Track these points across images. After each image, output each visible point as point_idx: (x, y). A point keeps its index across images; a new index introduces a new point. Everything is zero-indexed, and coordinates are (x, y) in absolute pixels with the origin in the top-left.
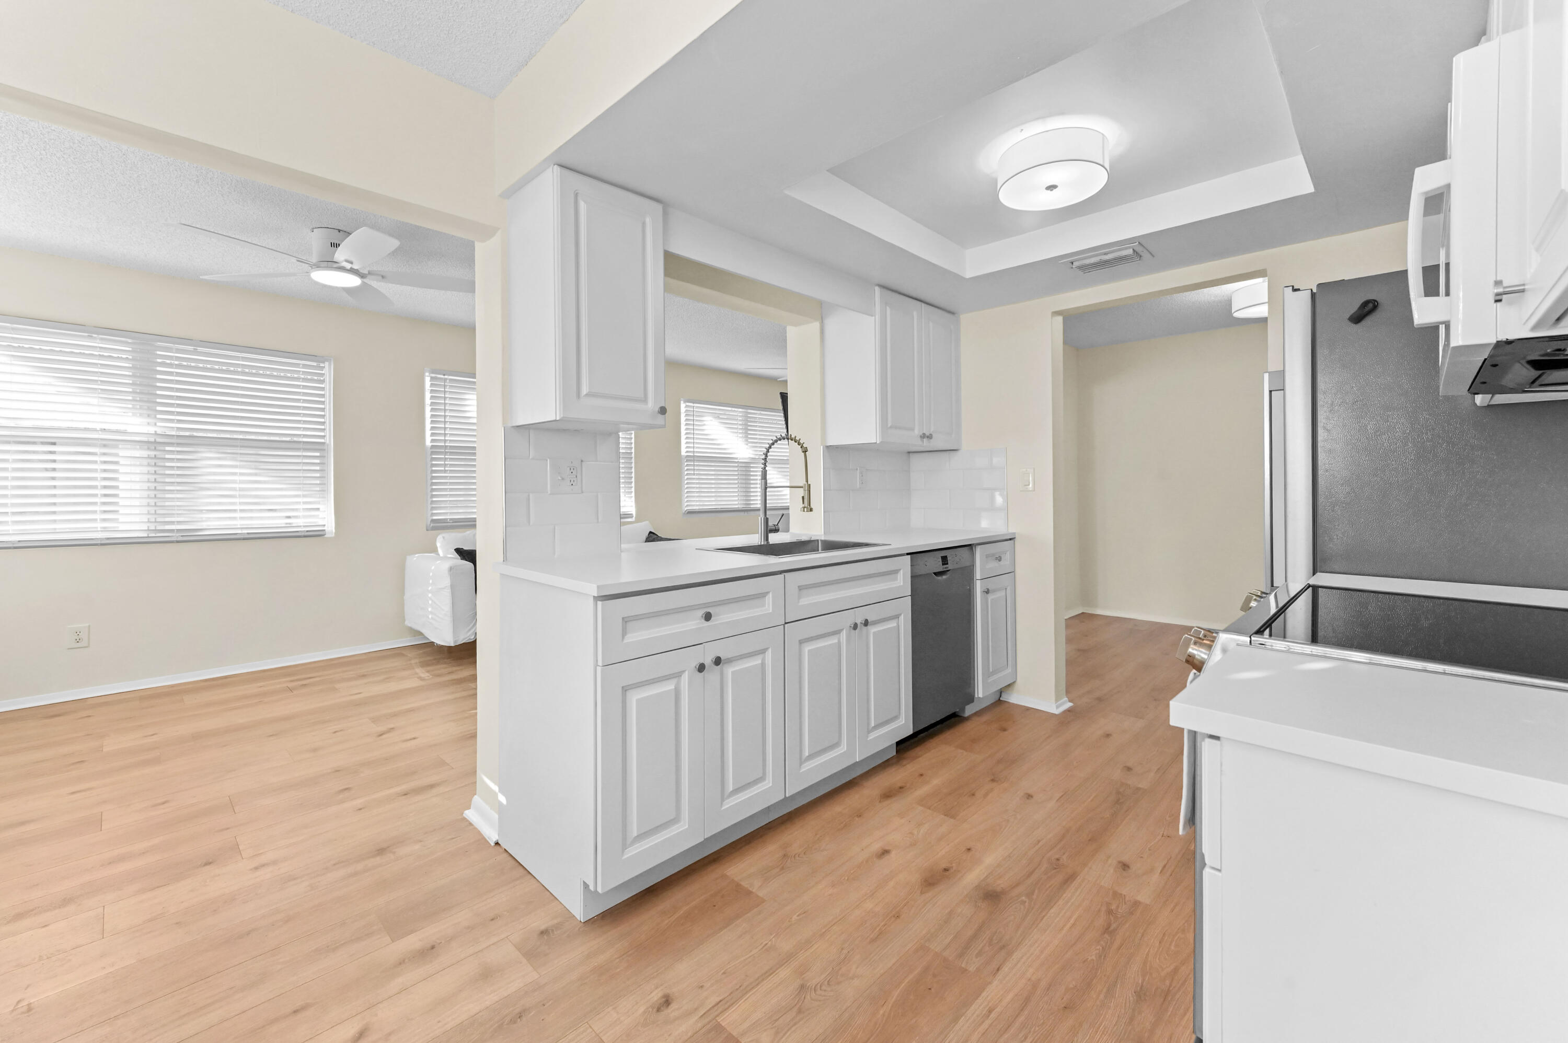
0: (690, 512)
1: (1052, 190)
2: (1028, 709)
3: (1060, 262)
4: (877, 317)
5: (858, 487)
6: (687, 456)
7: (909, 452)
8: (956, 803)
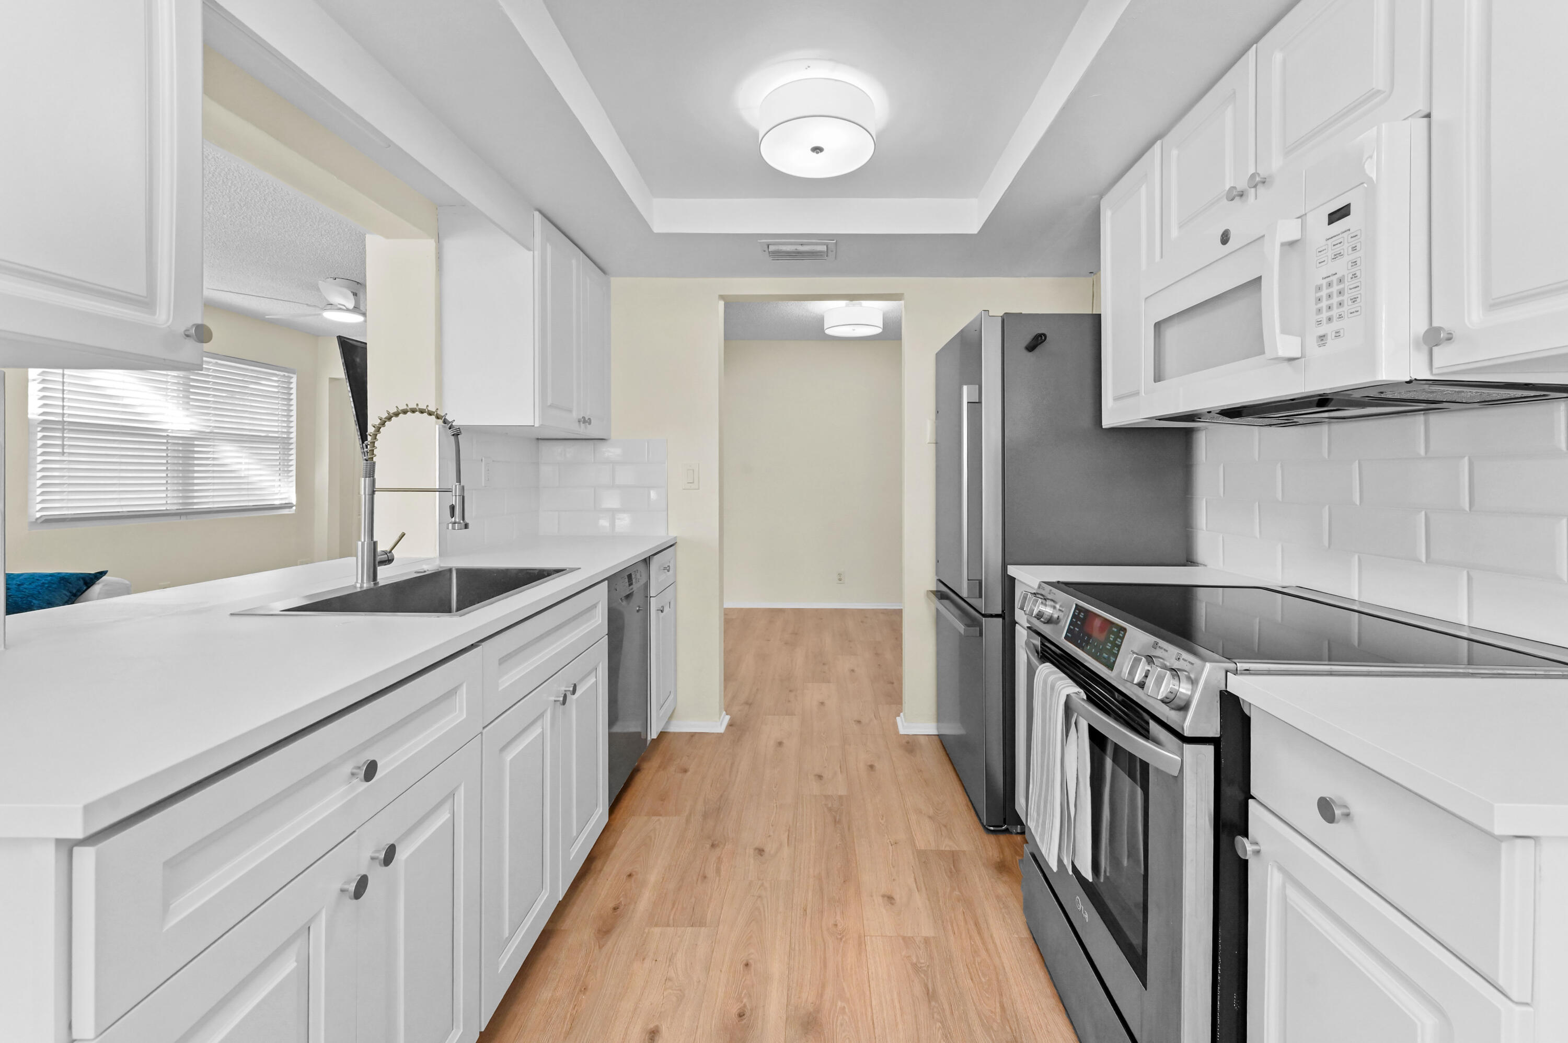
0: (48, 521)
1: (817, 153)
2: (693, 735)
3: (759, 241)
4: (536, 253)
5: (483, 485)
6: (44, 421)
7: (538, 439)
8: (693, 900)
